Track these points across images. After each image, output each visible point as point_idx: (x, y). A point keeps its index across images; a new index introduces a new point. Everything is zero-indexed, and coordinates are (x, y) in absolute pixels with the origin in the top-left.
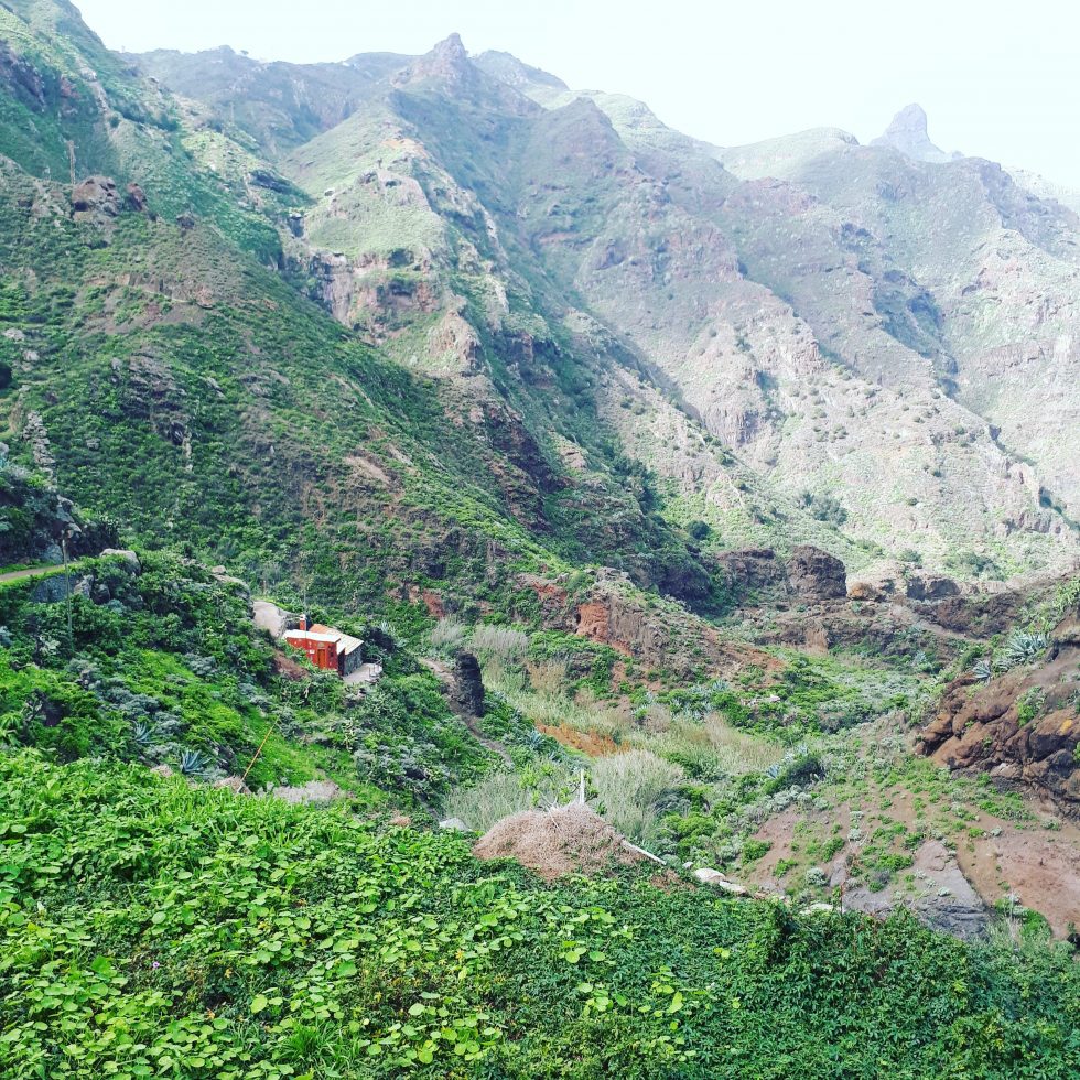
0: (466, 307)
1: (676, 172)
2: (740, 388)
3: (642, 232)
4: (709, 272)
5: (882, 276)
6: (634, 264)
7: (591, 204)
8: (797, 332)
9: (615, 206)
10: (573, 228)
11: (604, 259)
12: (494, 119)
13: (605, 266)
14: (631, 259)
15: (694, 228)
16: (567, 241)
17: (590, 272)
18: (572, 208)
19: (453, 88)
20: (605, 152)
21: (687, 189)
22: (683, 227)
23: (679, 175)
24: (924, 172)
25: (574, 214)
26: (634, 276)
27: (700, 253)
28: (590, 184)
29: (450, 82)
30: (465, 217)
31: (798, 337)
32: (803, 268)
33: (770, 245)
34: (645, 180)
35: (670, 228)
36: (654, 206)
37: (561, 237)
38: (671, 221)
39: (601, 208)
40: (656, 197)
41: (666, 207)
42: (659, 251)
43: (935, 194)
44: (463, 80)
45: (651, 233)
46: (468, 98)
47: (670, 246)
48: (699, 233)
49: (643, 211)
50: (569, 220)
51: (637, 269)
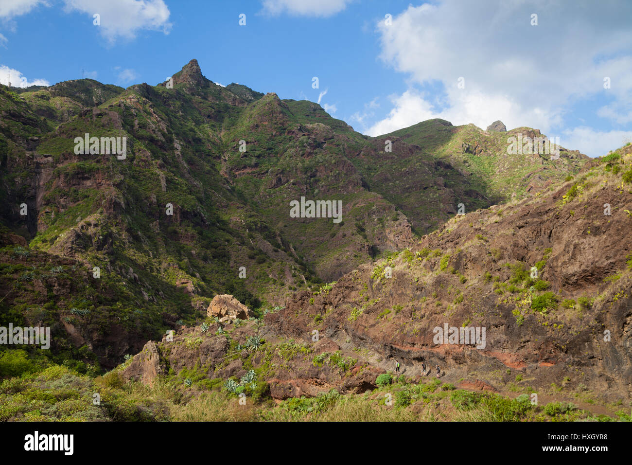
0: (122, 182)
1: (331, 136)
2: (356, 256)
3: (300, 164)
4: (342, 187)
5: (463, 193)
6: (293, 184)
7: (270, 151)
8: (397, 220)
9: (285, 151)
10: (256, 165)
11: (274, 182)
12: (215, 107)
13: (275, 187)
14: (292, 181)
15: (333, 161)
16: (253, 173)
17: (265, 190)
18: (257, 153)
19: (190, 89)
20: (281, 121)
21: (338, 145)
22: (327, 161)
23: (333, 138)
24: (492, 137)
25: (258, 157)
26: (294, 192)
27: (337, 177)
28: (271, 139)
29: (188, 86)
30: (158, 141)
31: (397, 223)
32: (409, 188)
33: (389, 175)
34: (304, 135)
35: (318, 162)
36: (308, 149)
37: (249, 170)
38: (319, 157)
39: (277, 153)
40: (310, 144)
41: (317, 150)
42: (311, 177)
43: (500, 150)
44: (198, 84)
45: (306, 166)
46: (199, 95)
47: (318, 174)
48: (337, 164)
49: (301, 152)
50: (254, 161)
51: (296, 187)
